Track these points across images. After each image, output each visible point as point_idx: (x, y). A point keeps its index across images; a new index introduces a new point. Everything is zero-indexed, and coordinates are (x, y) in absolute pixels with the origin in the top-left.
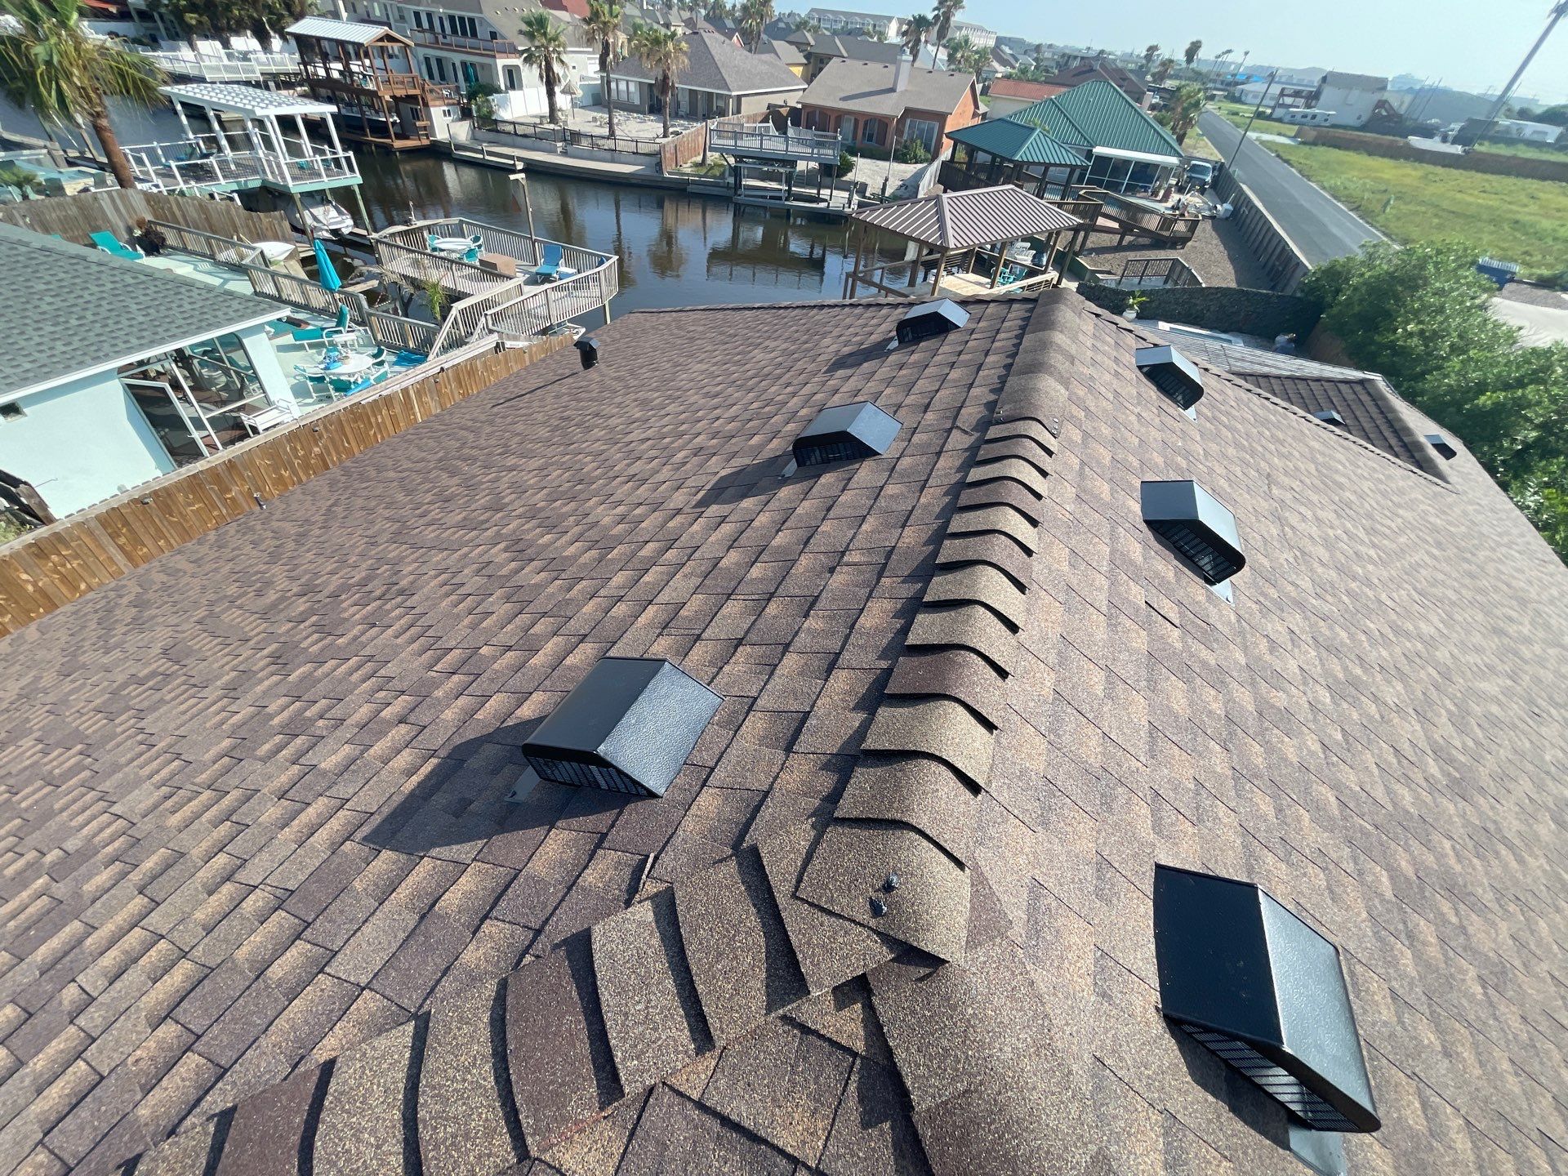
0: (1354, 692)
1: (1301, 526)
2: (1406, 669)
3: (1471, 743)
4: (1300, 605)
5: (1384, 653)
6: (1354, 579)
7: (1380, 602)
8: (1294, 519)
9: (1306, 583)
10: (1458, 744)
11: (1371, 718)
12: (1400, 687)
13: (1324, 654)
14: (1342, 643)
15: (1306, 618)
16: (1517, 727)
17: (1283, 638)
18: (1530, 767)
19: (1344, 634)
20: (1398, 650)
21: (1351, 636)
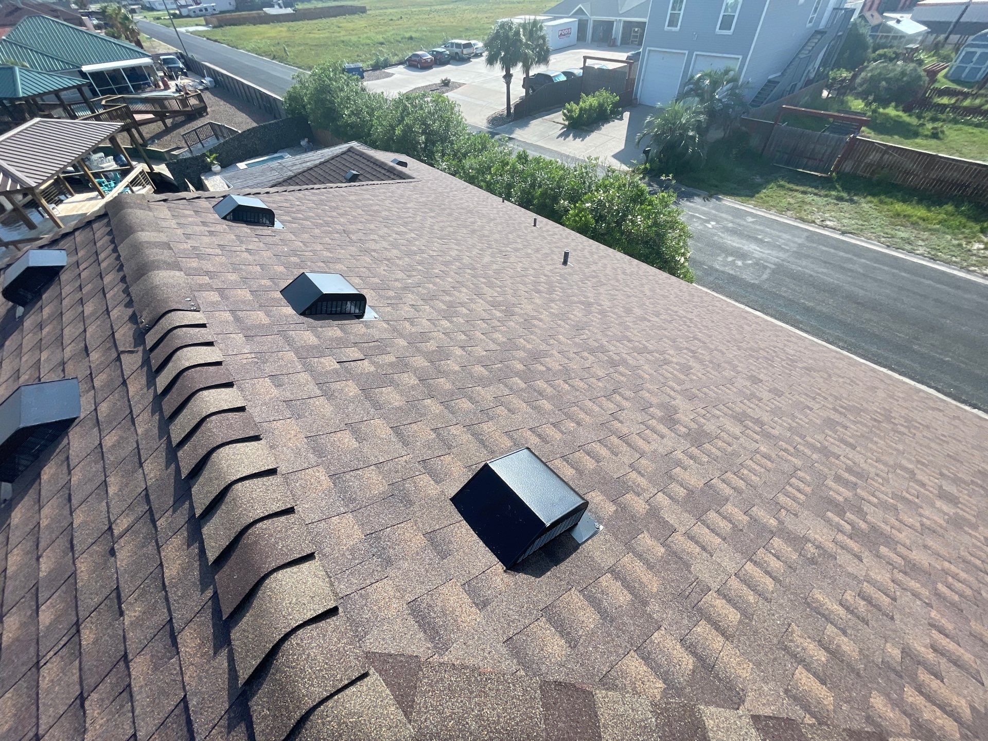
0: (453, 309)
1: (377, 247)
2: (460, 279)
3: (499, 289)
4: (406, 288)
5: (450, 280)
6: (415, 254)
7: (431, 256)
8: (373, 246)
9: (400, 275)
10: (496, 294)
11: (466, 315)
12: (464, 290)
13: (431, 303)
14: (434, 291)
15: (413, 292)
16: (504, 267)
17: (411, 313)
18: (518, 279)
19: (431, 286)
20: (452, 273)
21: (435, 284)
